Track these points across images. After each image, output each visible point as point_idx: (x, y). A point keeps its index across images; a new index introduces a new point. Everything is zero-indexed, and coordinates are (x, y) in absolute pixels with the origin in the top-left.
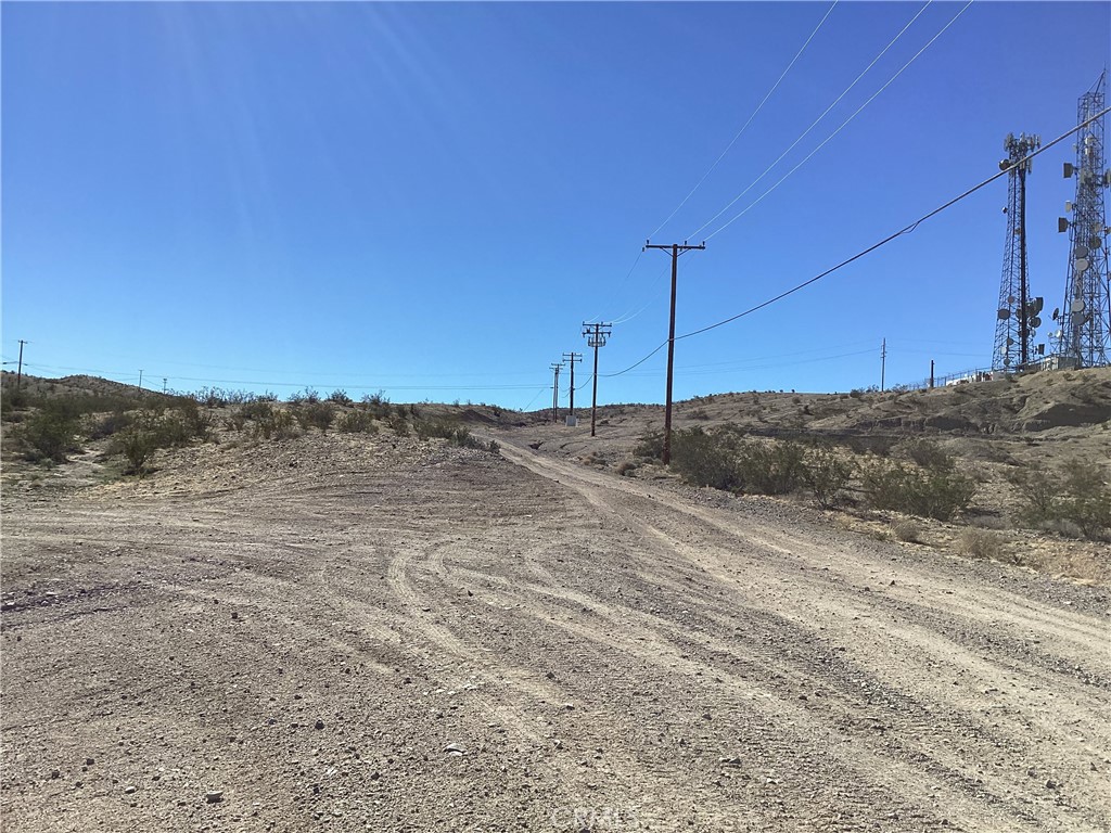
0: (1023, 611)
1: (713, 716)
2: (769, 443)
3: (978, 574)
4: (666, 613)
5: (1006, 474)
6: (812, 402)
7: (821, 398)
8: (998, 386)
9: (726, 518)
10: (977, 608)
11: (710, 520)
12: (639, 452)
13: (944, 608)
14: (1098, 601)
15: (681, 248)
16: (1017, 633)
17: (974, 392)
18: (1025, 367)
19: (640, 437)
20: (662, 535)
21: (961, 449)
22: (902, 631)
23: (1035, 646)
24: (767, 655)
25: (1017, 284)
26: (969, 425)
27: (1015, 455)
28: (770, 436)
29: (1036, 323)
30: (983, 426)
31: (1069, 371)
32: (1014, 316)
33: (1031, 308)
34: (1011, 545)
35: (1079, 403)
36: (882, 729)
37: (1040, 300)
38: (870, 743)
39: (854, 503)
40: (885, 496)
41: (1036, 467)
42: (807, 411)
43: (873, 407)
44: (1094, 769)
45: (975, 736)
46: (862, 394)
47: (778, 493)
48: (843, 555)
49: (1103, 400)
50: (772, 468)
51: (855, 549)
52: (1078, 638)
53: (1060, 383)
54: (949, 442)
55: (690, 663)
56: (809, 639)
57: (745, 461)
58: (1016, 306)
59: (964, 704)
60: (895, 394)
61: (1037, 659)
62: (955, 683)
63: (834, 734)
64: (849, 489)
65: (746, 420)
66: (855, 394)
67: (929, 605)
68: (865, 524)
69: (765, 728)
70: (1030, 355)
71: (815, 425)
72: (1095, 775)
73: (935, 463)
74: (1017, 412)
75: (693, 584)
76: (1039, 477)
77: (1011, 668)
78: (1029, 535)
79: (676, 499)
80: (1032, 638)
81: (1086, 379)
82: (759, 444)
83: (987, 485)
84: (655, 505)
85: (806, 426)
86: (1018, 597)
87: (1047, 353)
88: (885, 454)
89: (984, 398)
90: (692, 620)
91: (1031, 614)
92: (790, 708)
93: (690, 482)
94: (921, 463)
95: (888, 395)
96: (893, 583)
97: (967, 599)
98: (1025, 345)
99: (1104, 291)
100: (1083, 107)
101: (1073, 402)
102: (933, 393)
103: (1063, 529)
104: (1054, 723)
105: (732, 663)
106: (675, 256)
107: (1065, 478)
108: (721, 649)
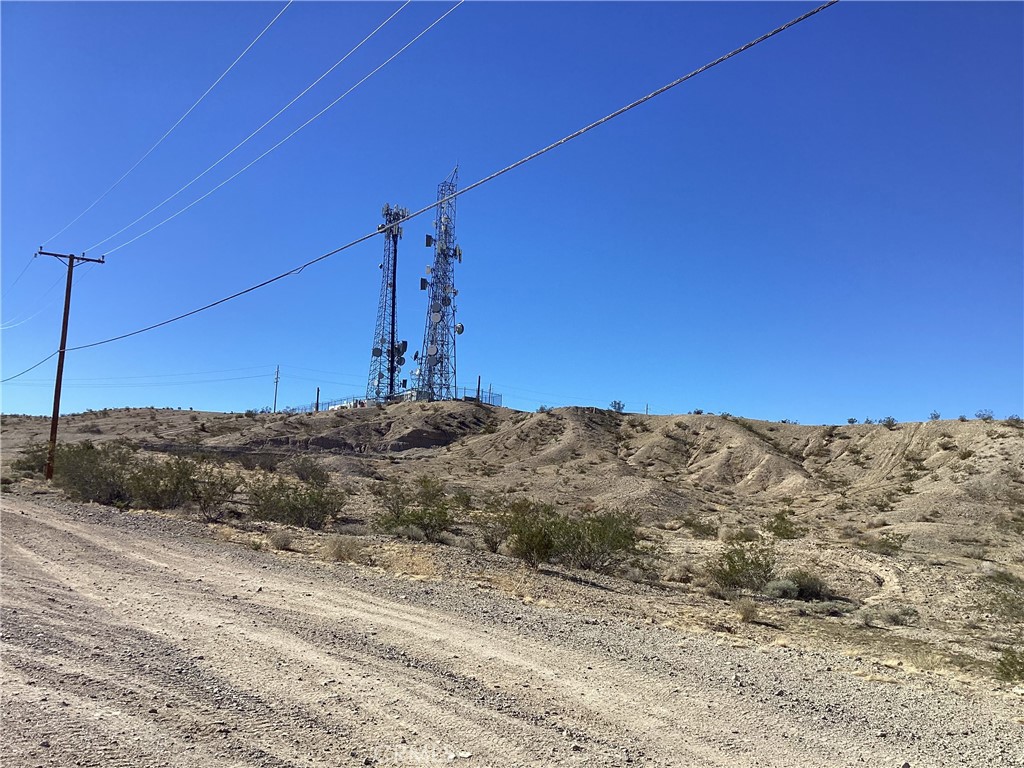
0: (366, 606)
1: (52, 743)
2: (162, 458)
3: (335, 576)
4: (18, 638)
5: (371, 487)
6: (209, 420)
7: (218, 417)
8: (370, 412)
9: (105, 535)
10: (330, 607)
11: (87, 537)
12: (19, 466)
13: (301, 610)
14: (427, 593)
15: (78, 259)
16: (359, 627)
17: (351, 417)
18: (392, 398)
19: (22, 450)
20: (30, 554)
21: (338, 466)
22: (260, 635)
23: (372, 637)
24: (123, 671)
25: (389, 328)
26: (346, 444)
27: (380, 471)
28: (164, 451)
29: (401, 361)
30: (356, 446)
31: (424, 402)
32: (385, 355)
33: (398, 349)
34: (369, 549)
35: (430, 429)
36: (227, 732)
37: (405, 343)
38: (213, 747)
39: (239, 516)
40: (268, 508)
41: (395, 482)
42: (203, 429)
43: (266, 426)
44: (404, 742)
45: (311, 727)
46: (255, 415)
47: (165, 508)
48: (219, 566)
49: (448, 428)
50: (162, 483)
51: (230, 559)
52: (408, 627)
53: (417, 412)
54: (328, 460)
55: (37, 688)
56: (169, 651)
57: (134, 477)
58: (387, 347)
59: (305, 697)
60: (285, 416)
61: (373, 649)
62: (300, 679)
63: (179, 744)
64: (235, 502)
65: (142, 435)
66: (250, 414)
67: (288, 608)
68: (246, 535)
69: (107, 747)
70: (396, 388)
71: (210, 442)
72: (404, 747)
73: (314, 479)
74: (383, 435)
75: (56, 605)
76: (397, 489)
77: (349, 659)
78: (384, 539)
79: (54, 516)
80: (371, 630)
81: (436, 410)
82: (151, 460)
83: (356, 497)
84: (26, 523)
85: (202, 442)
86: (365, 595)
87: (408, 386)
88: (272, 470)
89: (359, 422)
90: (47, 642)
91: (373, 608)
92: (138, 723)
93: (73, 498)
94: (303, 478)
95: (279, 416)
96: (260, 589)
97: (323, 600)
98: (392, 380)
99: (451, 340)
100: (442, 193)
101: (425, 428)
102: (317, 416)
103: (410, 534)
104: (378, 705)
105: (84, 684)
106: (71, 266)
107: (416, 491)
108: (73, 671)
